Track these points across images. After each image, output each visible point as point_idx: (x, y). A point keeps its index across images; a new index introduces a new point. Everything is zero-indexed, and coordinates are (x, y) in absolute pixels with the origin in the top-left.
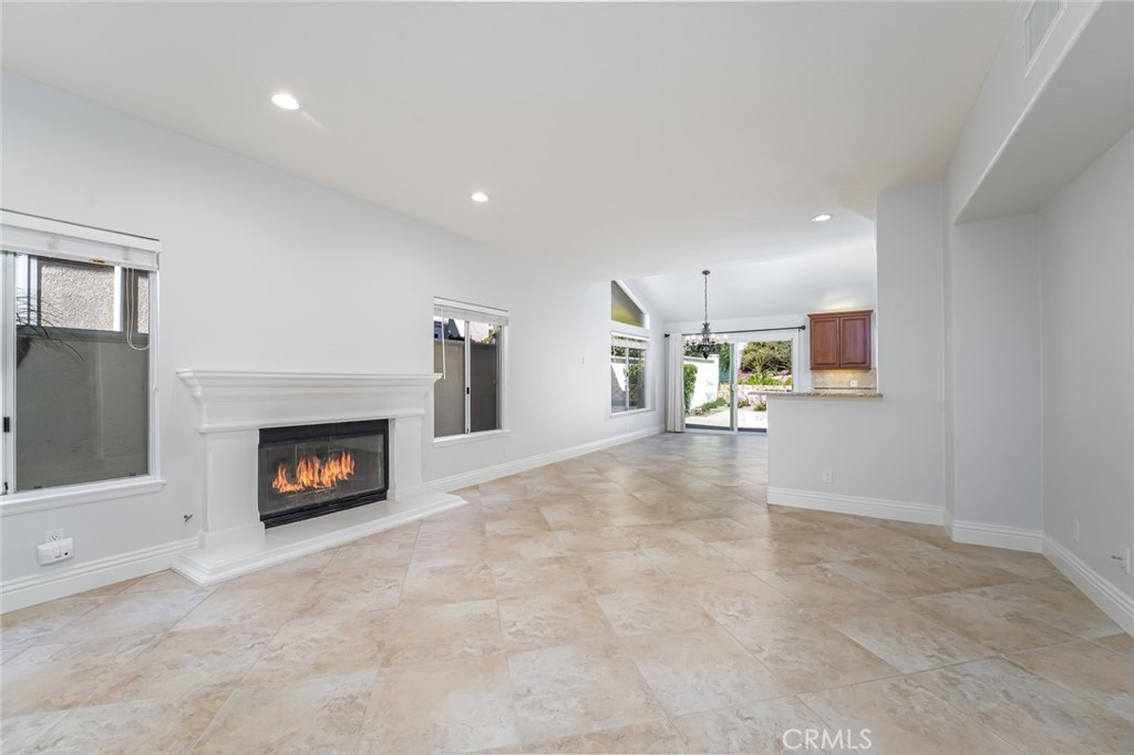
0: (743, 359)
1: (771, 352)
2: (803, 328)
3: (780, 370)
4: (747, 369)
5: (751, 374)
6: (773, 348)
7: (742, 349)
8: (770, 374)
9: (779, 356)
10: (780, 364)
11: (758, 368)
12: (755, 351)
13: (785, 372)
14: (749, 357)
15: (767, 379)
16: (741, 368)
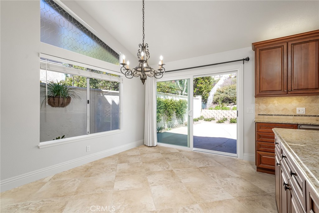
0: (214, 98)
1: (226, 95)
2: (248, 59)
3: (230, 103)
4: (215, 103)
5: (217, 105)
6: (227, 93)
7: (213, 94)
8: (225, 105)
9: (229, 97)
10: (230, 100)
11: (220, 102)
12: (219, 95)
13: (232, 104)
14: (216, 97)
15: (224, 107)
16: (213, 102)
